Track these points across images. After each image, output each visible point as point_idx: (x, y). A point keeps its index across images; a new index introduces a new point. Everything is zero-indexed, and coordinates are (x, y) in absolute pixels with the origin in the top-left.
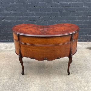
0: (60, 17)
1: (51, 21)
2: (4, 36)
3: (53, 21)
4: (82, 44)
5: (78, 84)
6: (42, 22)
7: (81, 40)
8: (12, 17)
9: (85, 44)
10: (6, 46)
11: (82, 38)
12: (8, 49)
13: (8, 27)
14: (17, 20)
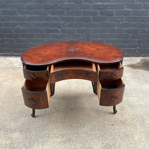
0: (94, 23)
1: (81, 28)
3: (83, 28)
6: (69, 29)
9: (126, 60)
14: (34, 27)
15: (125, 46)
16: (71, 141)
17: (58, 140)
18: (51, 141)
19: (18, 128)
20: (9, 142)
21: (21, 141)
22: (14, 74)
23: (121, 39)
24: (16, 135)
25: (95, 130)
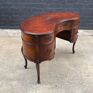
0: (68, 4)
1: (58, 8)
2: (12, 23)
3: (60, 8)
4: (88, 32)
5: (85, 66)
6: (49, 9)
7: (87, 28)
8: (20, 3)
9: (91, 32)
10: (13, 32)
11: (88, 26)
12: (16, 35)
13: (16, 14)
14: (24, 7)
15: (90, 22)
16: (57, 88)
17: (48, 86)
18: (42, 87)
19: (16, 78)
20: (9, 88)
21: (19, 87)
22: (10, 41)
23: (87, 16)
24: (15, 83)
25: (75, 79)
